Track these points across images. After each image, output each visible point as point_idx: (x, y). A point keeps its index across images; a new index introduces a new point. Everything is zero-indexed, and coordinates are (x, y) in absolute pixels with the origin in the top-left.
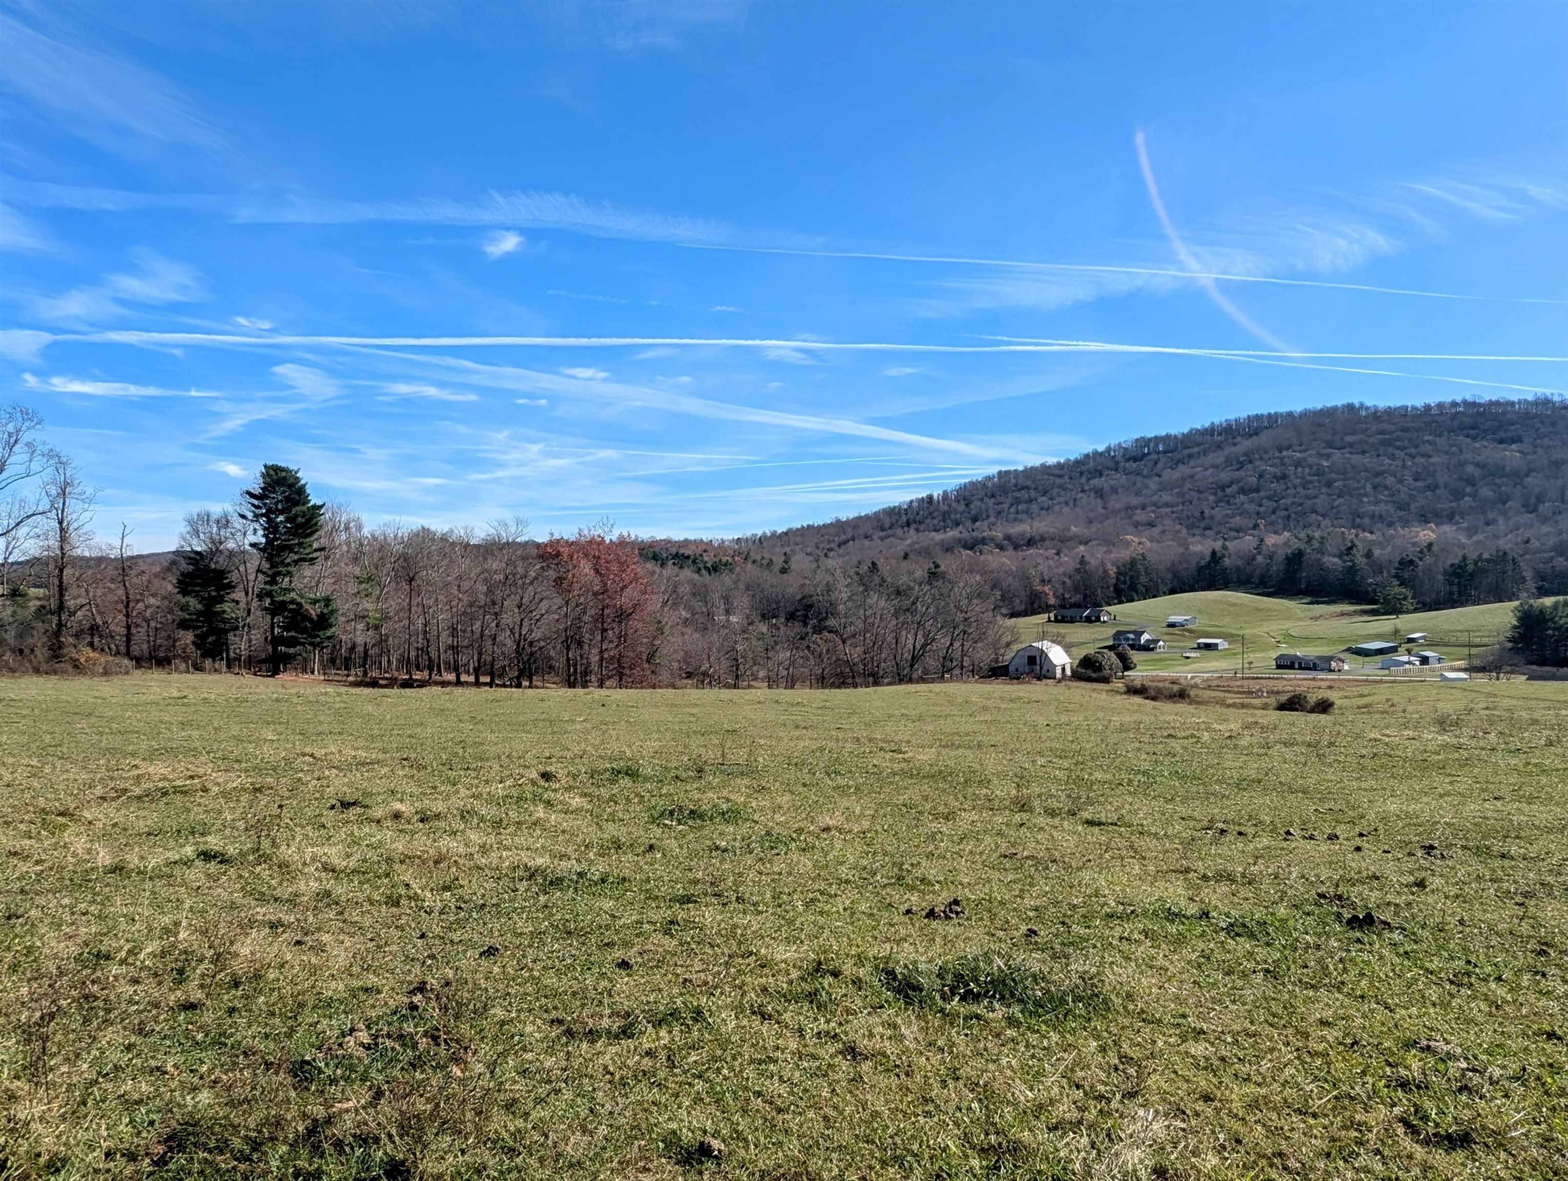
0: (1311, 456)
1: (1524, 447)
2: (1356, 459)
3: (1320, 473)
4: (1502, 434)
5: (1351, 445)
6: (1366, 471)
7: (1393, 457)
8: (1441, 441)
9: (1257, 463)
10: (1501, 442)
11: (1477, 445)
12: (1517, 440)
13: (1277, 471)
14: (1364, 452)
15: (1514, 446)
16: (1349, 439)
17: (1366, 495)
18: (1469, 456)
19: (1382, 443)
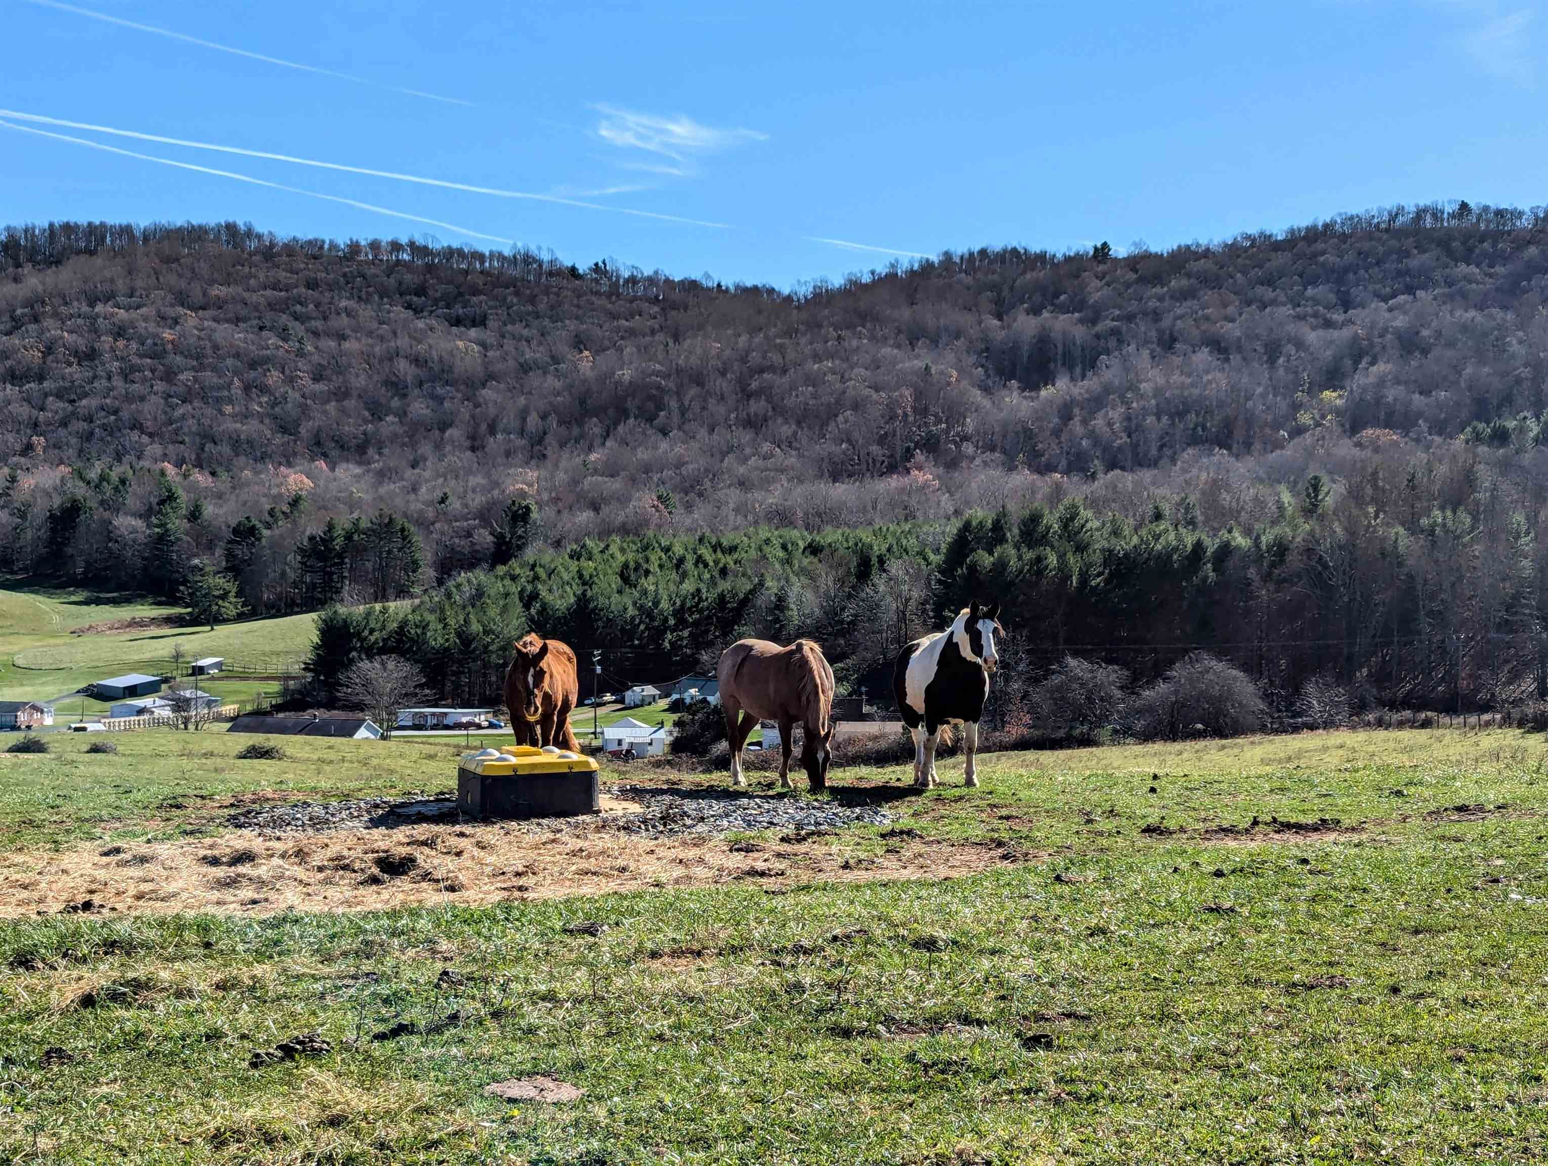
0: (146, 319)
1: (489, 336)
2: (224, 333)
3: (157, 353)
4: (458, 310)
5: (220, 304)
6: (237, 355)
7: (284, 334)
8: (366, 313)
9: (48, 322)
10: (457, 322)
11: (421, 324)
12: (479, 321)
13: (81, 343)
14: (237, 320)
15: (473, 332)
16: (217, 291)
17: (230, 401)
18: (403, 342)
19: (271, 306)
